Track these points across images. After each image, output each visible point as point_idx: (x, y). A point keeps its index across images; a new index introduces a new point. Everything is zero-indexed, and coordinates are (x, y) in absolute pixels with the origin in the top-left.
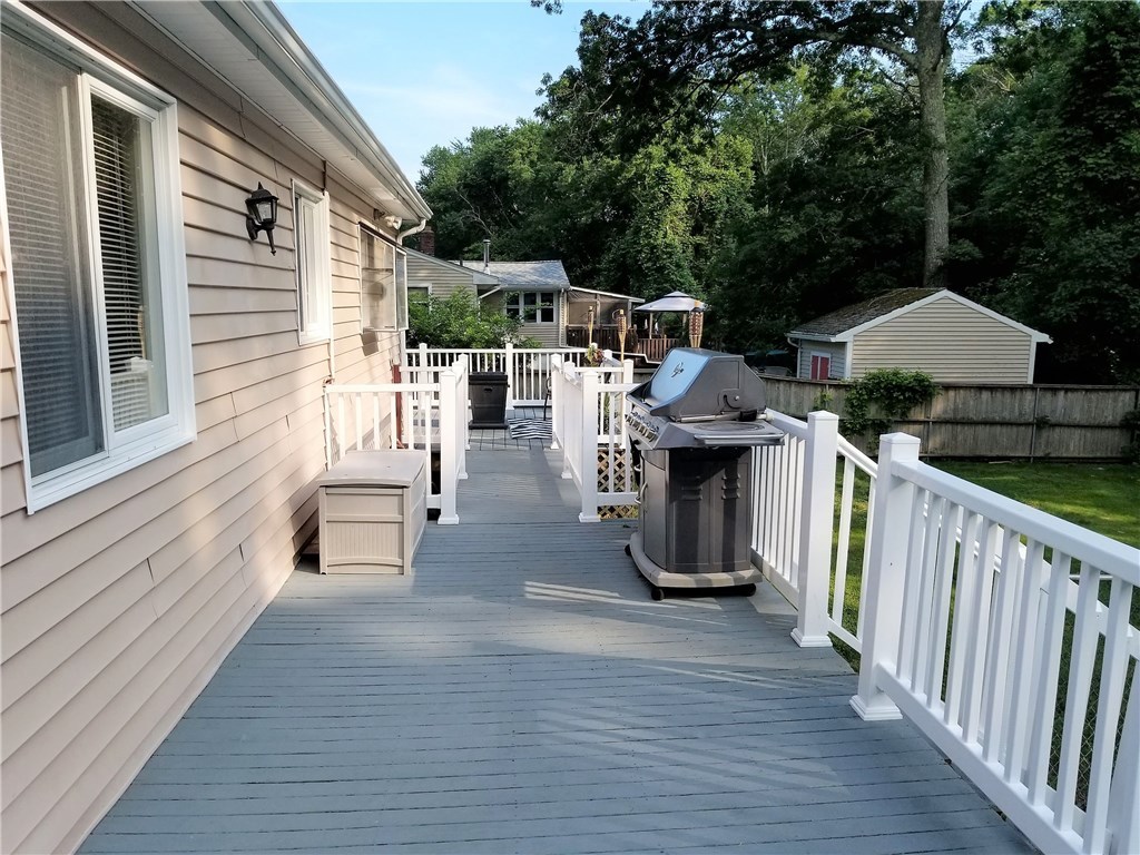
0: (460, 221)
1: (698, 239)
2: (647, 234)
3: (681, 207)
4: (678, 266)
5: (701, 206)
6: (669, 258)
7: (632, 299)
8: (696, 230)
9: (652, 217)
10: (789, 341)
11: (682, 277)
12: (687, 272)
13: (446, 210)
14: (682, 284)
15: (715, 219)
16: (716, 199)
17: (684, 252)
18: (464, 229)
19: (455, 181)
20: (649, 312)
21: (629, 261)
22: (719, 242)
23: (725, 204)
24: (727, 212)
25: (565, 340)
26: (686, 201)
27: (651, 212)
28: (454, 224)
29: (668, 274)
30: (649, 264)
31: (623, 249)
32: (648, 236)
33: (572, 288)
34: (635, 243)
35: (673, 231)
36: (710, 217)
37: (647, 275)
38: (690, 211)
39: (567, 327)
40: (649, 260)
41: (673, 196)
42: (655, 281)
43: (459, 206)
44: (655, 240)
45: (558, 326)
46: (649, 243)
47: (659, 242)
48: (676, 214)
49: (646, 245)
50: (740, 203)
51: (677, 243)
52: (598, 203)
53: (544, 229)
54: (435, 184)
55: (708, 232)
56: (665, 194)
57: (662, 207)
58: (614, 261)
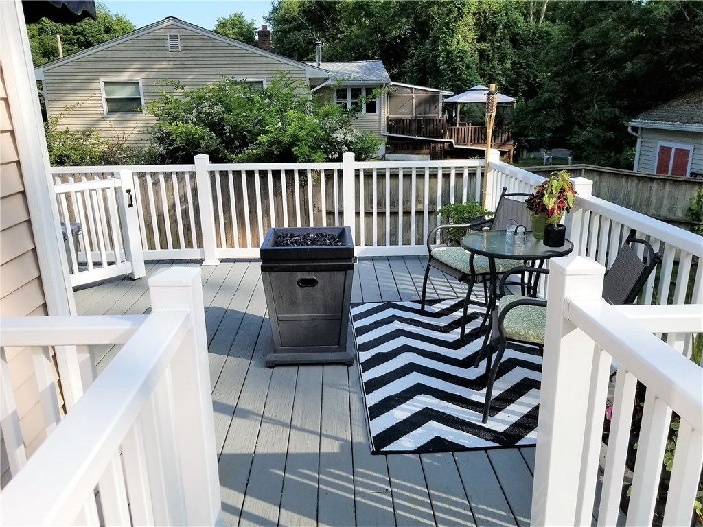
0: (300, 37)
1: (483, 46)
2: (444, 42)
3: (470, 20)
4: (468, 67)
5: (485, 19)
6: (461, 61)
7: (443, 92)
8: (481, 39)
9: (448, 28)
10: (630, 130)
11: (471, 75)
12: (475, 72)
13: (290, 30)
14: (471, 82)
15: (496, 29)
16: (498, 13)
17: (472, 56)
18: (304, 44)
19: (296, 8)
20: (456, 103)
21: (429, 64)
22: (499, 48)
23: (505, 17)
24: (506, 23)
25: (386, 129)
26: (474, 14)
27: (448, 24)
28: (296, 40)
29: (460, 74)
30: (446, 66)
31: (424, 56)
32: (445, 43)
33: (392, 83)
34: (433, 50)
35: (464, 39)
36: (493, 27)
37: (443, 75)
38: (477, 23)
39: (388, 117)
40: (446, 63)
41: (465, 10)
42: (450, 80)
43: (299, 28)
44: (450, 46)
45: (380, 116)
46: (446, 49)
47: (453, 48)
48: (466, 25)
49: (443, 51)
50: (516, 15)
51: (467, 48)
52: (404, 20)
53: (364, 42)
54: (281, 12)
55: (490, 40)
56: (459, 8)
57: (456, 20)
58: (416, 65)
